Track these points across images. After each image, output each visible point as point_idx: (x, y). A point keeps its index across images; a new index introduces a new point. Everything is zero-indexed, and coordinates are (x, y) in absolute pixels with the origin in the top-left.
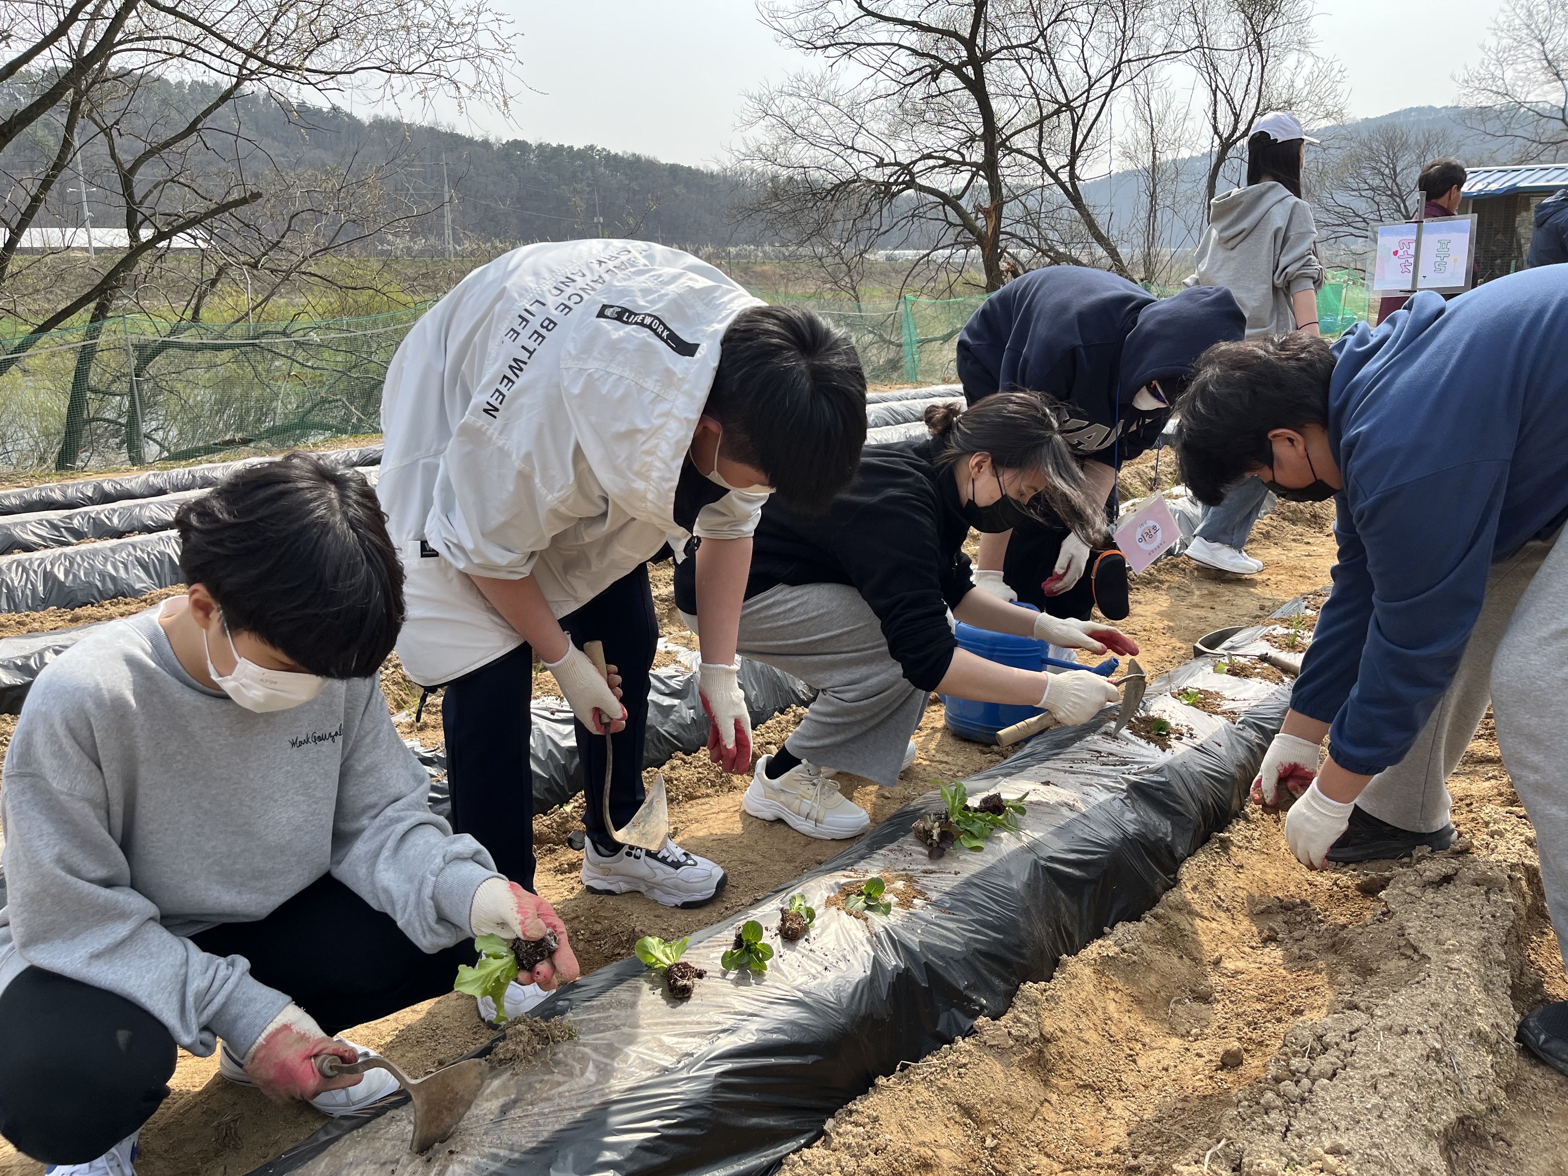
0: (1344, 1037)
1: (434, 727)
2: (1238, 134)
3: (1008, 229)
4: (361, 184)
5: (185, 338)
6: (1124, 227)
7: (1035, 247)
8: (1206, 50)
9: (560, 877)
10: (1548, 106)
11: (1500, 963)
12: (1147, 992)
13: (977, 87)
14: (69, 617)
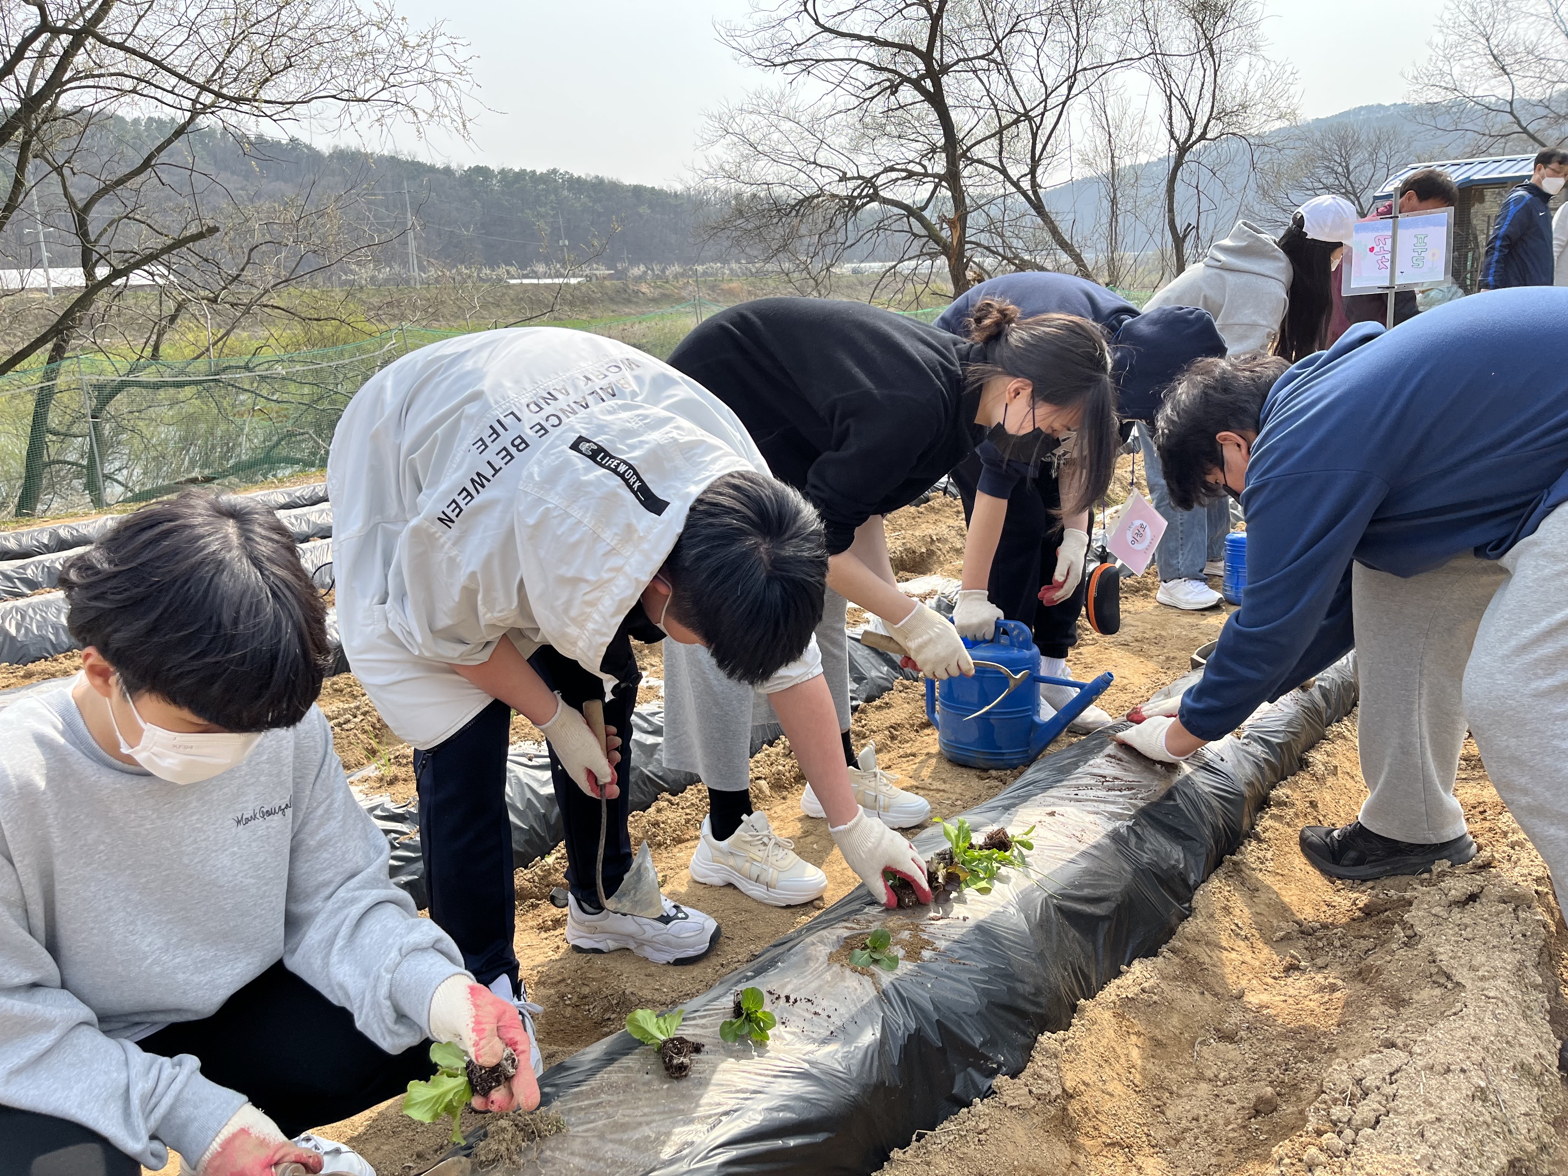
0: (1384, 1079)
1: (405, 780)
2: (1194, 138)
3: (973, 239)
4: (321, 214)
5: (143, 377)
6: (1087, 233)
7: (1000, 255)
8: (1159, 57)
9: (544, 935)
10: (1493, 99)
11: (1536, 987)
12: (1171, 1034)
13: (936, 99)
14: (22, 674)
